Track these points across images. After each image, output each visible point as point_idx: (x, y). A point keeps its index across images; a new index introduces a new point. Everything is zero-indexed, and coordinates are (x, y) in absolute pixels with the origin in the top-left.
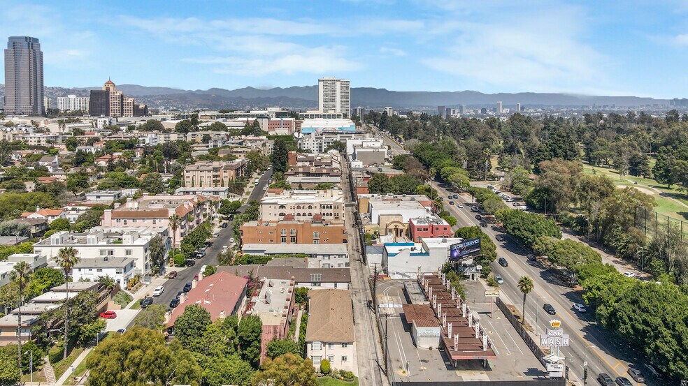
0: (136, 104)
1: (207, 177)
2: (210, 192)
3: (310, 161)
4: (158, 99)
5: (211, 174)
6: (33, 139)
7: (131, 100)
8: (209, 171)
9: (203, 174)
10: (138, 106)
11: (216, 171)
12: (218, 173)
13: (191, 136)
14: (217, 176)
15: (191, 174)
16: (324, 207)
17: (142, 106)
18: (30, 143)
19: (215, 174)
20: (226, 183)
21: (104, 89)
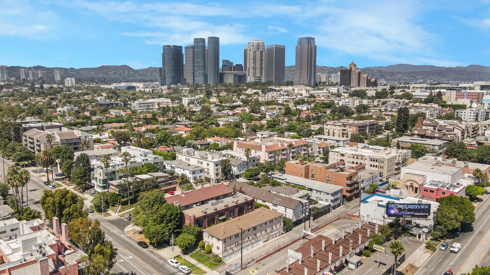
0: (369, 78)
1: (338, 130)
2: (334, 140)
3: (433, 126)
4: (420, 74)
5: (341, 128)
6: (281, 100)
7: (365, 75)
8: (340, 126)
9: (335, 128)
10: (370, 80)
11: (345, 127)
12: (345, 128)
13: (377, 102)
14: (345, 130)
15: (328, 127)
16: (371, 160)
17: (373, 80)
18: (279, 102)
19: (344, 128)
20: (350, 136)
21: (349, 68)
